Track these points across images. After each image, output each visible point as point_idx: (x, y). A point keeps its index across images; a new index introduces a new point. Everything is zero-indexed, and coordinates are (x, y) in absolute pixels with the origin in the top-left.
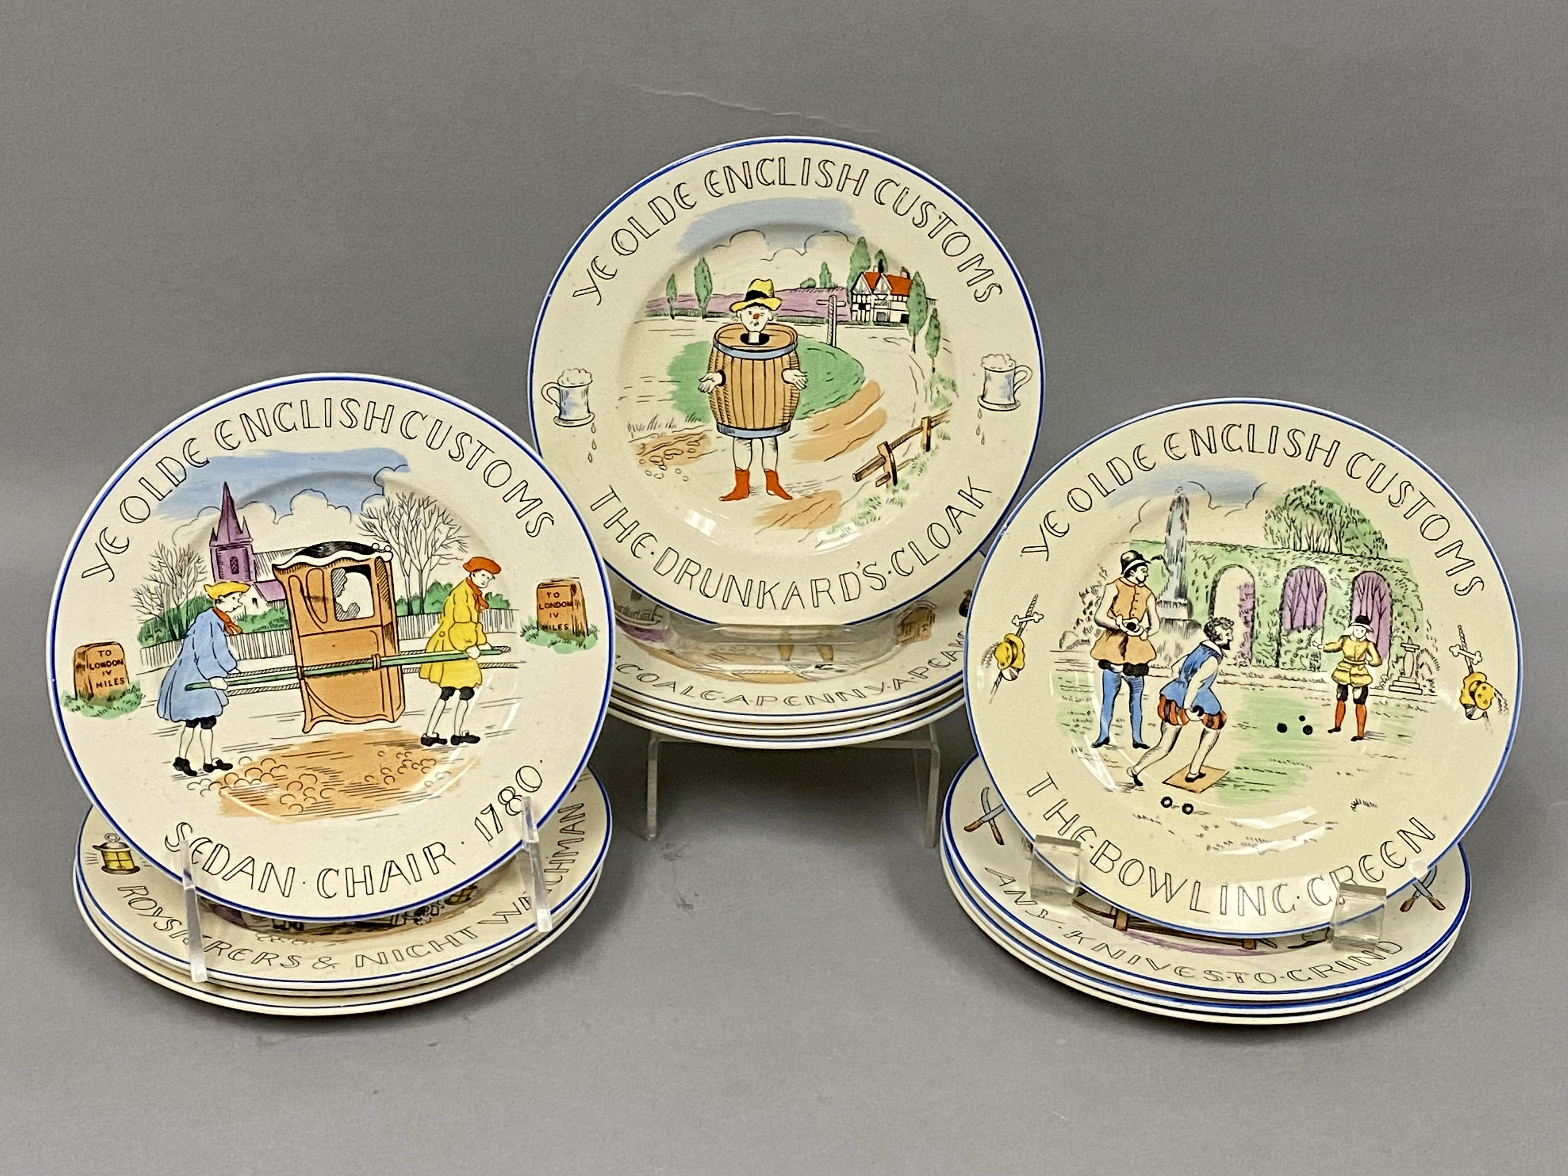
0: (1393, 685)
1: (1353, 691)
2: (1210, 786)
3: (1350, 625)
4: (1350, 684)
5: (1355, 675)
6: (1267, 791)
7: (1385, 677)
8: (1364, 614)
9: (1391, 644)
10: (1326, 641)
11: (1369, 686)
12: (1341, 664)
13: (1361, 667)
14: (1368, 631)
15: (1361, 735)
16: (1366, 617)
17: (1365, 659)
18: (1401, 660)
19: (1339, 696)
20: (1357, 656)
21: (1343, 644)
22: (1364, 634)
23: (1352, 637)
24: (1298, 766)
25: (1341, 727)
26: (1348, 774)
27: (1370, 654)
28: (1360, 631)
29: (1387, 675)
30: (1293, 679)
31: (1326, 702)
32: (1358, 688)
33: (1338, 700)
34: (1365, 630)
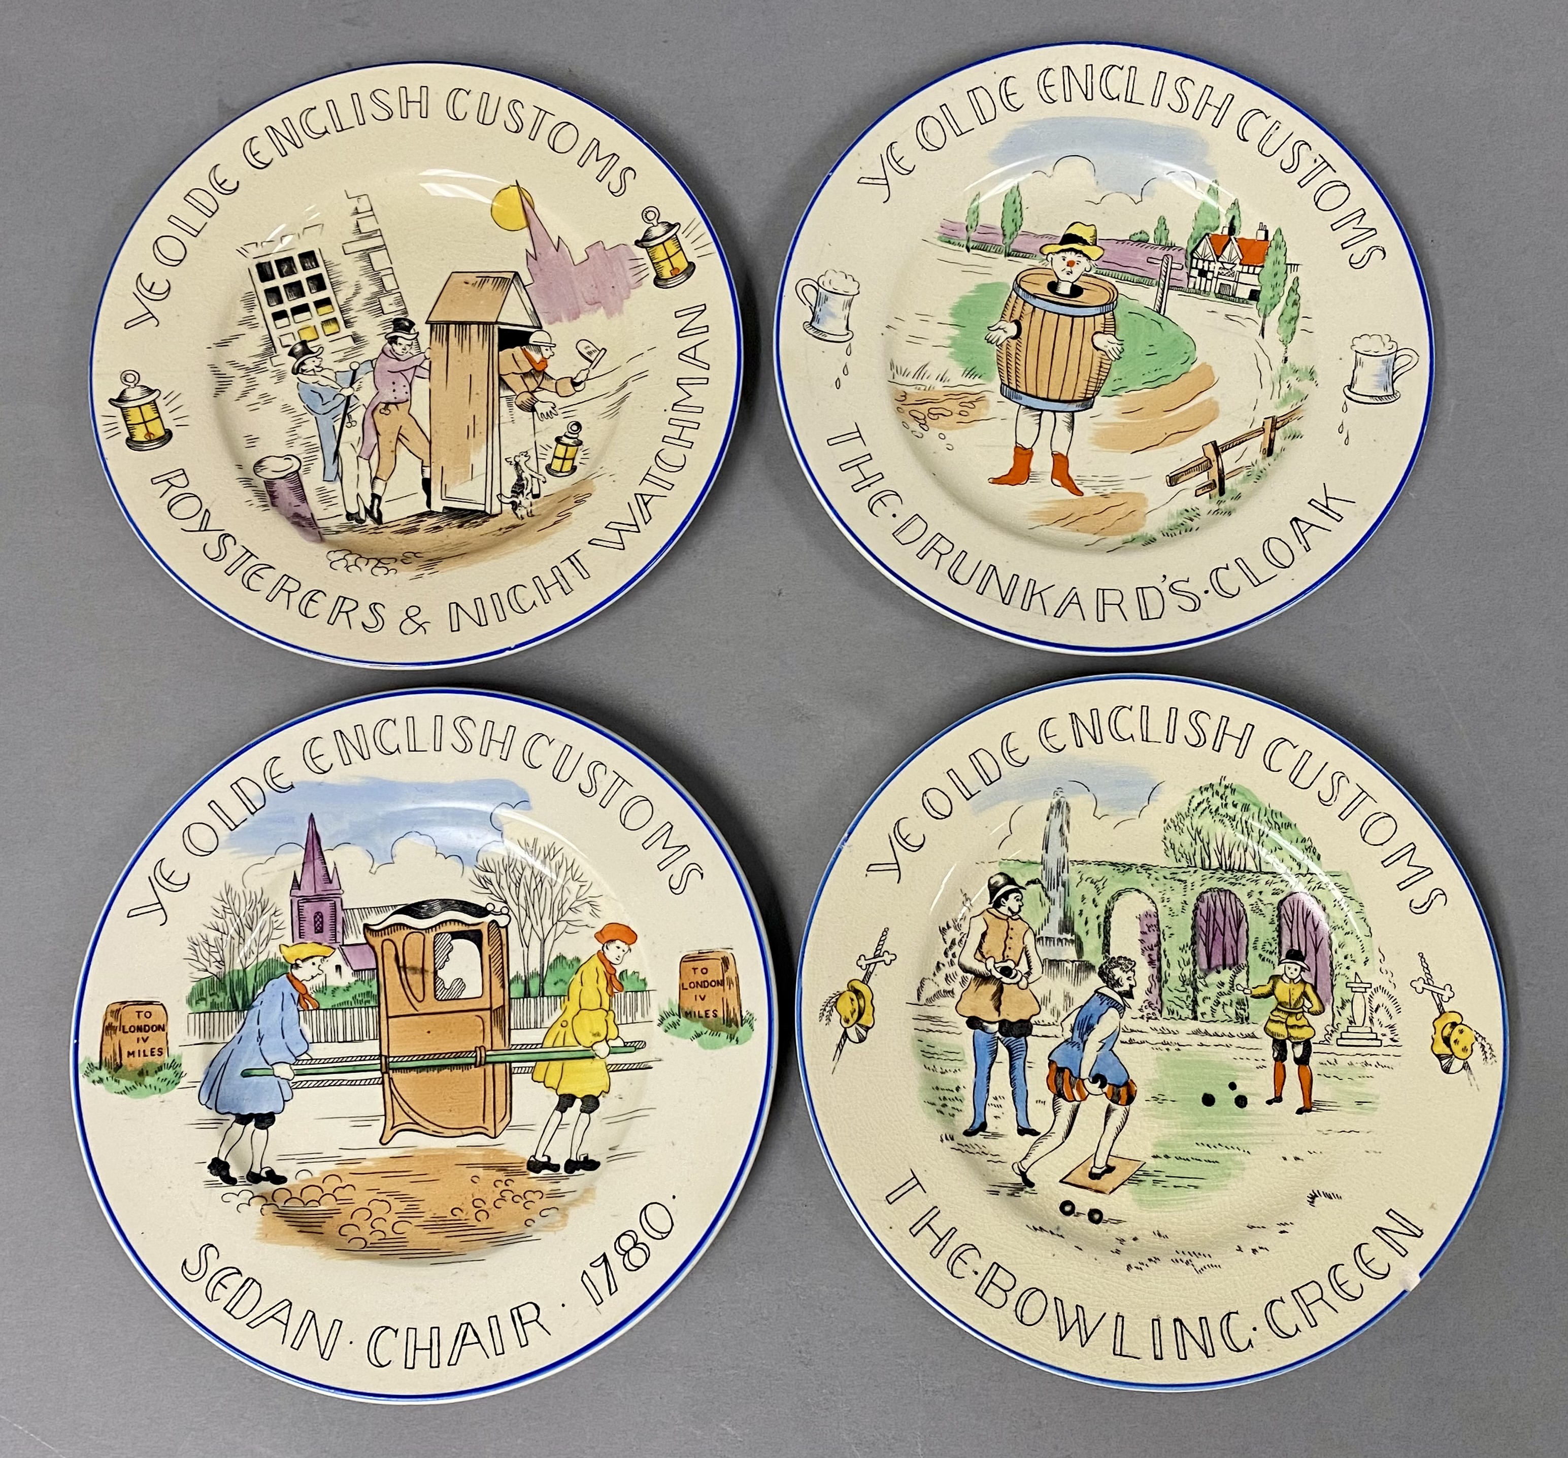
0: (1342, 1038)
1: (1293, 1047)
2: (1122, 1184)
3: (1280, 963)
4: (1288, 1038)
5: (1292, 1027)
6: (1196, 1187)
7: (1330, 1029)
8: (1296, 947)
9: (1333, 986)
10: (1251, 985)
11: (1312, 1041)
12: (1275, 1013)
13: (1299, 1016)
14: (1302, 969)
15: (1308, 1106)
16: (1299, 951)
17: (1303, 1005)
18: (1348, 1005)
19: (1276, 1055)
20: (1293, 1003)
21: (1274, 987)
22: (1297, 973)
23: (1285, 978)
24: (1232, 1151)
25: (1283, 1096)
26: (1297, 1159)
27: (1309, 1000)
28: (1292, 970)
29: (1333, 1025)
30: (1216, 1035)
31: (1261, 1063)
32: (1299, 1043)
33: (1276, 1059)
34: (1299, 968)
